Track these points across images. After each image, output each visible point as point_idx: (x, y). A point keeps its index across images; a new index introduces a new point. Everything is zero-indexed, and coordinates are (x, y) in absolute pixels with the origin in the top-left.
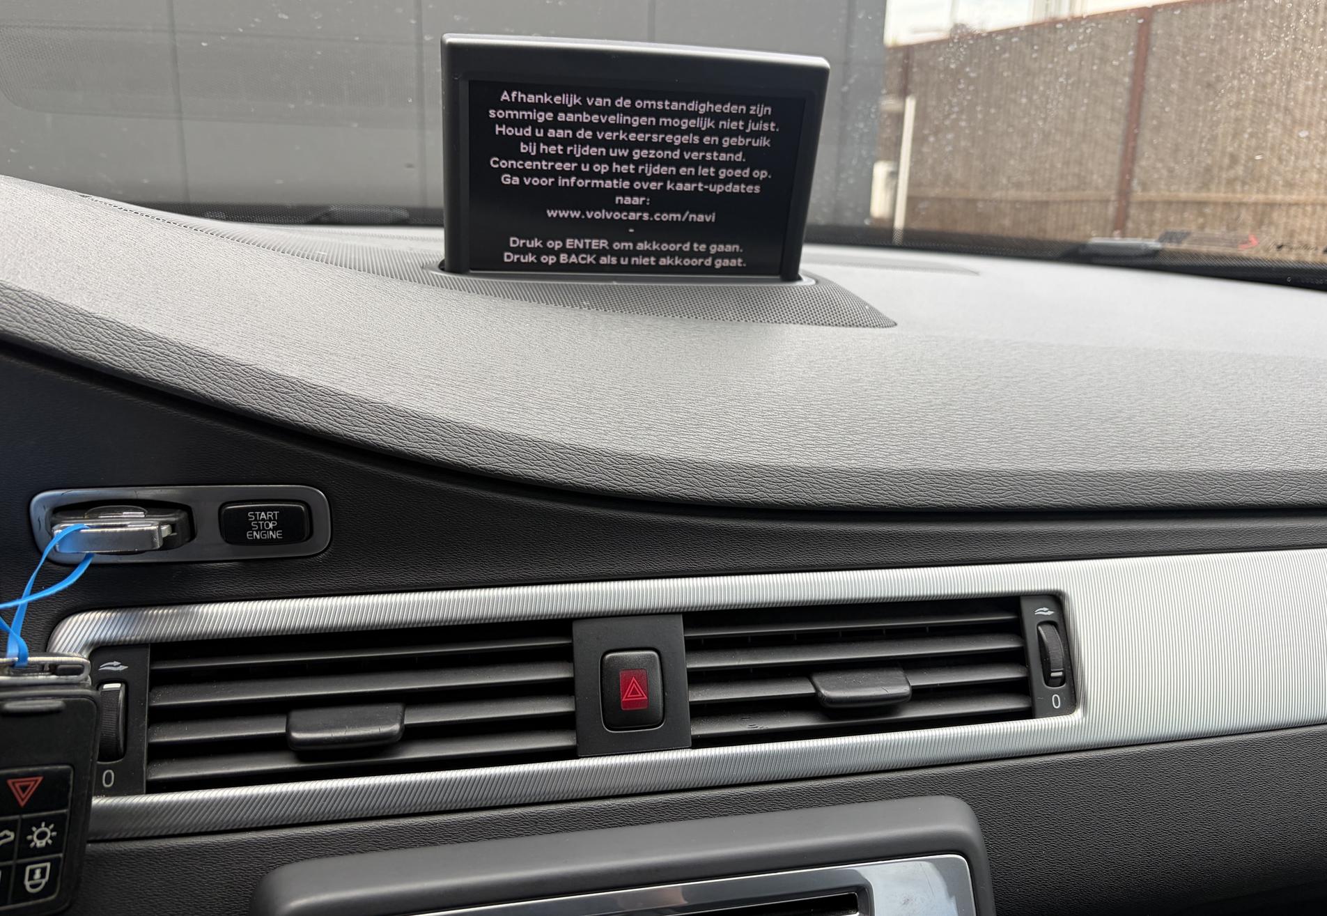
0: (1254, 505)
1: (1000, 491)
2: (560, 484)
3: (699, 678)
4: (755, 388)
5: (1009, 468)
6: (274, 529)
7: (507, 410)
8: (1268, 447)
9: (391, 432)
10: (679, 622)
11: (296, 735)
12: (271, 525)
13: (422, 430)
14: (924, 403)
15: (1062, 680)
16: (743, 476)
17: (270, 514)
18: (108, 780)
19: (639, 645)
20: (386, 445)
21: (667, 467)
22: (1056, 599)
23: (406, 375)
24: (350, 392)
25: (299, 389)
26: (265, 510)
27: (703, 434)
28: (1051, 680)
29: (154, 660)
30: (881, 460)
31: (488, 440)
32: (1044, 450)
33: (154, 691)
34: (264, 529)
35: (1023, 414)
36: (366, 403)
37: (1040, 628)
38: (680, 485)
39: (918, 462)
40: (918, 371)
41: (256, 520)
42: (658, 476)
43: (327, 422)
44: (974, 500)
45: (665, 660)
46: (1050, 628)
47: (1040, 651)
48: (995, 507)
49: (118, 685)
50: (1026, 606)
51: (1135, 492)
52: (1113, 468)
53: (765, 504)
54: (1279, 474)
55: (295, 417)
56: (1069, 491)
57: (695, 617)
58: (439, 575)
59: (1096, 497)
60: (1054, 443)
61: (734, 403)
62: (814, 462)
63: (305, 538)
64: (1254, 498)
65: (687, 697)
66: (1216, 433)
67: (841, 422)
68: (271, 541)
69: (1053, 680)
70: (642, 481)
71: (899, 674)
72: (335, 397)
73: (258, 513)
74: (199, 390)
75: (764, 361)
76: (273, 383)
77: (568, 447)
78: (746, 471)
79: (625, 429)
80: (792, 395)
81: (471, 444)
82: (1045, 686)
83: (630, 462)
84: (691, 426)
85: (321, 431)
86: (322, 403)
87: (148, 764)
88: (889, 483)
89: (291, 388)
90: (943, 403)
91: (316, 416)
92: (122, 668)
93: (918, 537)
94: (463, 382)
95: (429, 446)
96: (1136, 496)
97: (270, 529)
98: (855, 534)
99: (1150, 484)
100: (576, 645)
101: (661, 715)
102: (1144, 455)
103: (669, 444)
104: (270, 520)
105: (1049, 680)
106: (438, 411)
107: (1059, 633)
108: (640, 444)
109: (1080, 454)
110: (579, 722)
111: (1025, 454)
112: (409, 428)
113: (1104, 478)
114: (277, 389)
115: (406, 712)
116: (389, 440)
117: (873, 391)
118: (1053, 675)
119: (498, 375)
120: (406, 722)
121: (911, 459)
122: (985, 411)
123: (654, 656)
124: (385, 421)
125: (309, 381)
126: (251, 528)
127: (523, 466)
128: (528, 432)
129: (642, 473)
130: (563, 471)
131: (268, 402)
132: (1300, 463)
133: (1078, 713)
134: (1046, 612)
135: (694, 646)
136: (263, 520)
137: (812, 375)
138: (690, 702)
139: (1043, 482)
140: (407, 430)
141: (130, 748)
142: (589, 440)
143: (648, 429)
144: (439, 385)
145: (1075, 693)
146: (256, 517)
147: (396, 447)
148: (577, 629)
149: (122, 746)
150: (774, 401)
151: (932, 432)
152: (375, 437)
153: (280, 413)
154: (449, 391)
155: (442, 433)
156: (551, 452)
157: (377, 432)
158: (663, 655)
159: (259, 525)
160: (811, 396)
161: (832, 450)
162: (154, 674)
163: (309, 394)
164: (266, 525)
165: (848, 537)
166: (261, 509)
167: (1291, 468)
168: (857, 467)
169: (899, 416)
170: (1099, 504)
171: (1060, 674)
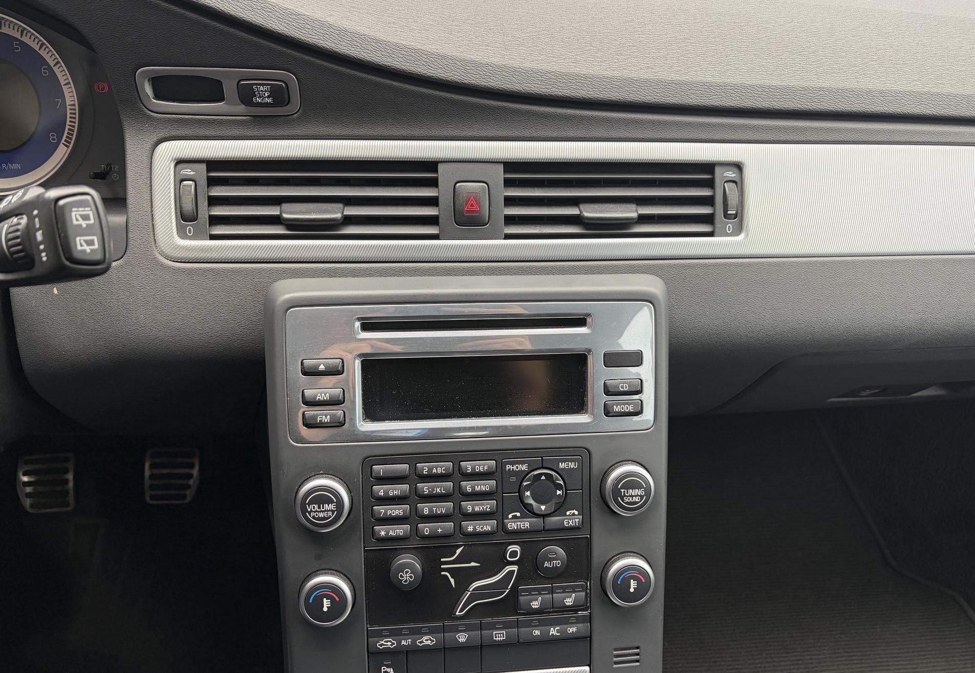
0: (885, 113)
1: (709, 96)
2: (429, 77)
3: (510, 201)
4: (561, 23)
5: (718, 81)
6: (268, 97)
7: (400, 30)
8: (907, 76)
9: (331, 39)
10: (501, 168)
11: (285, 216)
12: (266, 95)
13: (349, 40)
14: (671, 38)
15: (736, 216)
16: (544, 78)
17: (266, 88)
18: (190, 232)
19: (476, 179)
20: (328, 47)
21: (497, 69)
22: (738, 167)
23: (340, 5)
24: (306, 13)
25: (277, 10)
26: (263, 85)
27: (521, 51)
28: (727, 216)
29: (208, 171)
30: (634, 72)
31: (387, 48)
32: (745, 70)
33: (210, 188)
34: (262, 97)
35: (738, 47)
36: (316, 21)
37: (725, 184)
38: (504, 81)
39: (658, 75)
40: (674, 16)
41: (258, 91)
42: (490, 75)
43: (294, 32)
44: (691, 100)
45: (491, 189)
46: (732, 185)
47: (724, 198)
48: (704, 106)
49: (191, 182)
50: (718, 171)
51: (802, 100)
52: (790, 84)
53: (557, 96)
54: (908, 93)
55: (276, 27)
56: (756, 98)
57: (510, 166)
58: (362, 130)
59: (774, 102)
60: (754, 66)
61: (545, 32)
62: (591, 71)
63: (285, 104)
64: (886, 109)
65: (503, 211)
66: (873, 65)
67: (613, 47)
68: (267, 105)
69: (729, 216)
70: (480, 78)
71: (633, 206)
72: (299, 17)
73: (259, 86)
74: (221, 8)
75: (571, 6)
76: (262, 5)
77: (436, 54)
78: (546, 75)
79: (472, 45)
80: (585, 29)
81: (378, 49)
82: (724, 219)
83: (473, 65)
84: (515, 45)
85: (291, 37)
86: (291, 19)
87: (209, 226)
88: (637, 87)
89: (272, 9)
90: (685, 38)
91: (288, 27)
92: (192, 173)
93: (653, 122)
94: (374, 11)
95: (353, 49)
96: (802, 103)
97: (266, 97)
98: (613, 118)
99: (814, 96)
100: (439, 177)
101: (487, 220)
102: (816, 77)
103: (498, 56)
104: (266, 91)
105: (726, 216)
106: (358, 28)
107: (737, 186)
108: (481, 54)
109: (770, 74)
110: (440, 220)
111: (732, 73)
112: (341, 38)
113: (782, 90)
114: (265, 9)
115: (345, 208)
116: (330, 44)
117: (639, 29)
118: (729, 212)
119: (397, 8)
120: (345, 213)
121: (654, 72)
122: (712, 44)
123: (485, 186)
124: (327, 33)
125: (283, 5)
126: (255, 96)
127: (408, 64)
128: (412, 44)
129: (481, 73)
130: (431, 68)
131: (260, 17)
132: (926, 87)
133: (742, 236)
134: (731, 174)
135: (508, 183)
136: (262, 91)
137: (601, 17)
138: (505, 215)
139: (739, 91)
140: (340, 39)
141: (199, 216)
142: (449, 50)
143: (487, 46)
144: (359, 12)
145: (742, 225)
146: (258, 90)
147: (334, 49)
148: (441, 167)
149: (195, 214)
150: (572, 33)
151: (672, 56)
152: (322, 42)
153: (267, 24)
154: (366, 17)
155: (361, 42)
156: (425, 57)
157: (323, 39)
158: (490, 186)
159: (260, 94)
160: (596, 30)
161: (604, 64)
162: (209, 179)
163: (283, 13)
164: (263, 94)
165: (608, 120)
166: (260, 84)
167: (918, 90)
168: (618, 75)
169: (653, 45)
170: (776, 107)
171: (734, 212)
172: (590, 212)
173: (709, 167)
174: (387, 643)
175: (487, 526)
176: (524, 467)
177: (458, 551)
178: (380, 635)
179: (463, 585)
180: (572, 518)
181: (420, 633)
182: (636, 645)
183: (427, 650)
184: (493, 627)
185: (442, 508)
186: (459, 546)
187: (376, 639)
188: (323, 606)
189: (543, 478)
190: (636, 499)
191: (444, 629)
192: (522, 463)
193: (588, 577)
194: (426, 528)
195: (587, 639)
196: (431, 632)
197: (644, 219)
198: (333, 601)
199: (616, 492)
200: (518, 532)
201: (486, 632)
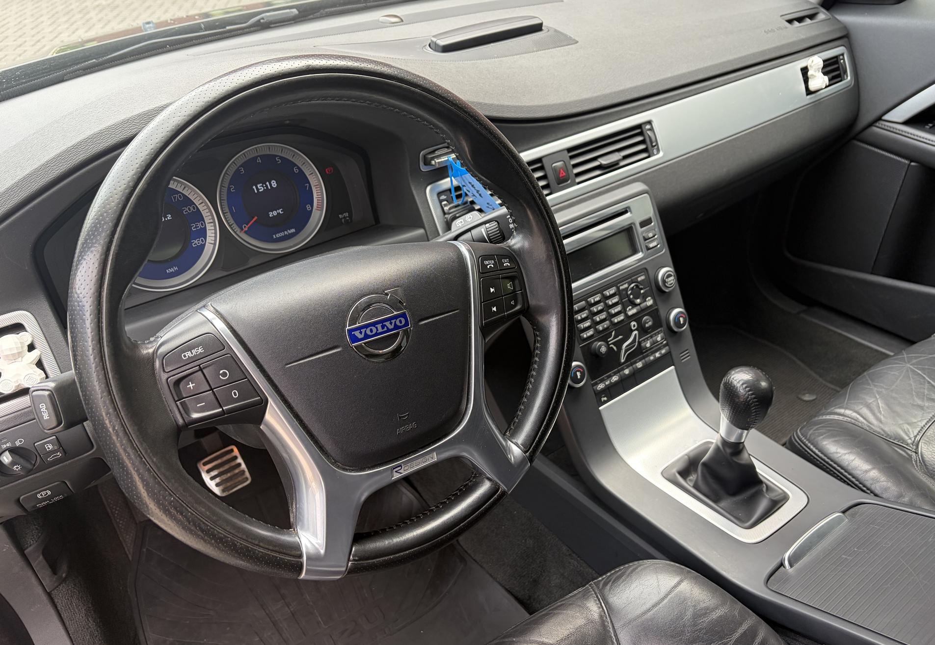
3: (575, 166)
10: (566, 152)
15: (656, 145)
19: (558, 161)
22: (650, 122)
28: (653, 146)
37: (648, 132)
46: (650, 131)
47: (649, 138)
50: (643, 127)
71: (618, 153)
82: (652, 148)
100: (544, 165)
101: (569, 178)
107: (652, 131)
110: (550, 185)
118: (653, 144)
123: (563, 163)
133: (660, 154)
134: (648, 127)
135: (571, 158)
138: (574, 173)
145: (659, 148)
148: (543, 160)
158: (565, 162)
171: (655, 143)
172: (604, 161)
173: (639, 126)
174: (601, 386)
175: (621, 317)
176: (626, 286)
177: (613, 333)
178: (597, 384)
179: (620, 349)
180: (650, 302)
181: (610, 377)
182: (686, 349)
183: (616, 383)
184: (636, 362)
185: (603, 316)
186: (612, 332)
187: (596, 386)
188: (577, 376)
189: (635, 287)
190: (672, 282)
191: (619, 371)
192: (625, 284)
193: (661, 326)
194: (600, 328)
195: (669, 354)
196: (615, 374)
197: (625, 157)
198: (581, 373)
199: (664, 282)
200: (633, 315)
201: (634, 366)
